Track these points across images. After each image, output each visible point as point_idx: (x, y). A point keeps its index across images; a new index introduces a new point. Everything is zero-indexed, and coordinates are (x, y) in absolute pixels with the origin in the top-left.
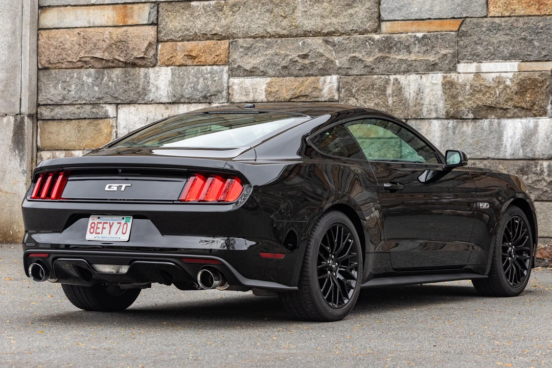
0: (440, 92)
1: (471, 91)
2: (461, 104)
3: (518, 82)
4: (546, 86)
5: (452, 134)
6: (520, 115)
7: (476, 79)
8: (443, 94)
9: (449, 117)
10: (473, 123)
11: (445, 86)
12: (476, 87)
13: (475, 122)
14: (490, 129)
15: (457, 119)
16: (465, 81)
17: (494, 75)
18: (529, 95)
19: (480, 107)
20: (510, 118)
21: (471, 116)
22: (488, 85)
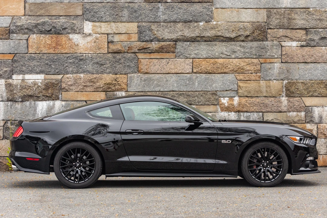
0: (4, 89)
2: (15, 94)
3: (45, 84)
4: (58, 86)
5: (10, 109)
6: (46, 99)
7: (23, 82)
8: (5, 89)
9: (8, 100)
10: (21, 103)
11: (7, 85)
12: (23, 86)
13: (22, 103)
14: (30, 106)
15: (12, 101)
16: (17, 83)
17: (32, 81)
18: (50, 90)
19: (25, 96)
20: (41, 101)
21: (20, 100)
22: (29, 85)
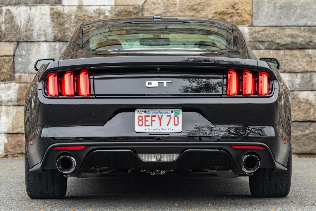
0: (49, 21)
1: (76, 20)
2: (67, 30)
3: (115, 13)
5: (59, 54)
7: (79, 11)
8: (51, 22)
9: (56, 40)
11: (53, 15)
12: (80, 17)
15: (63, 41)
16: (70, 12)
17: (94, 8)
22: (91, 15)
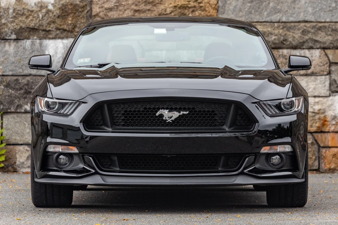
1: (14, 14)
2: (5, 26)
3: (60, 6)
4: (86, 11)
6: (62, 36)
7: (18, 4)
10: (15, 43)
12: (19, 10)
13: (17, 43)
14: (32, 48)
16: (8, 5)
17: (36, 1)
18: (70, 19)
19: (24, 29)
20: (52, 38)
21: (14, 36)
22: (31, 9)
